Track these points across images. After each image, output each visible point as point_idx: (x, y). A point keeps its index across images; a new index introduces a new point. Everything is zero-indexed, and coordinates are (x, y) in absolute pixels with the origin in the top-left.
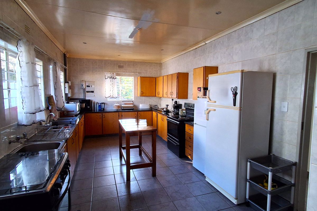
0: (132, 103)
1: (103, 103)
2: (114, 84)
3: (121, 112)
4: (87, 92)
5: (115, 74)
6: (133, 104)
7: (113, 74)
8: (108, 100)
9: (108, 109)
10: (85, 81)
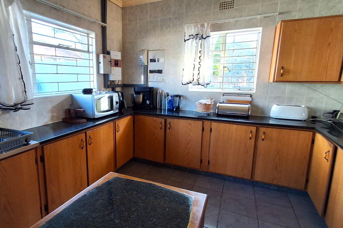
0: (249, 99)
1: (177, 96)
2: (202, 52)
3: (209, 122)
4: (151, 72)
5: (206, 25)
6: (250, 103)
7: (203, 26)
8: (190, 90)
9: (187, 109)
10: (148, 51)
